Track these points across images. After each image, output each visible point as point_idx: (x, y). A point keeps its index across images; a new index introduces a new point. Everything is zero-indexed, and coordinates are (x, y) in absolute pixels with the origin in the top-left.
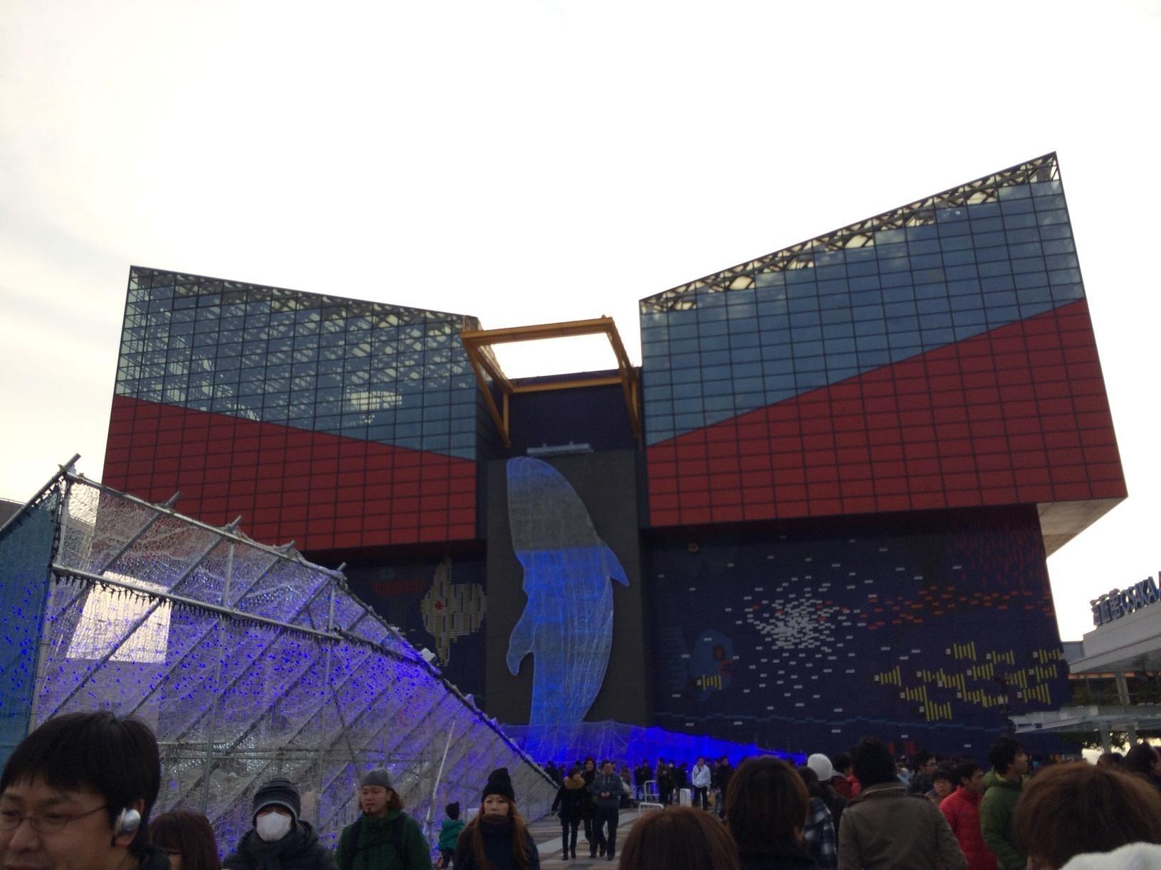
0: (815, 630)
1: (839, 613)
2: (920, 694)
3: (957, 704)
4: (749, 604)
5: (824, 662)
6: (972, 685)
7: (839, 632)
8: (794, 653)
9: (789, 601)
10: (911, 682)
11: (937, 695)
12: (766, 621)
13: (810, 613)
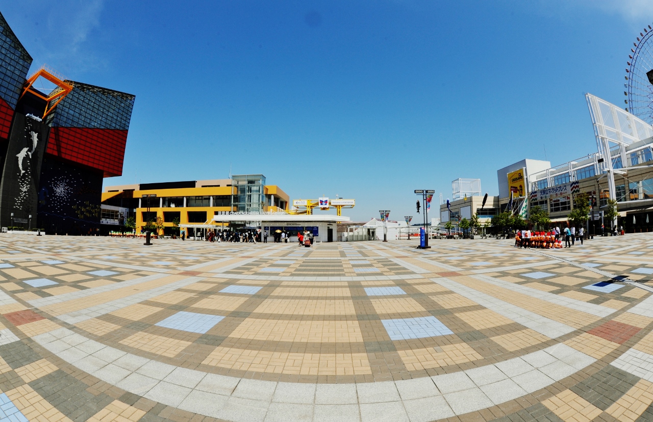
0: (64, 192)
1: (69, 188)
2: (79, 212)
3: (85, 216)
4: (53, 181)
5: (64, 201)
6: (87, 211)
7: (68, 193)
8: (59, 197)
9: (61, 182)
10: (78, 209)
11: (82, 213)
12: (55, 187)
13: (64, 187)
